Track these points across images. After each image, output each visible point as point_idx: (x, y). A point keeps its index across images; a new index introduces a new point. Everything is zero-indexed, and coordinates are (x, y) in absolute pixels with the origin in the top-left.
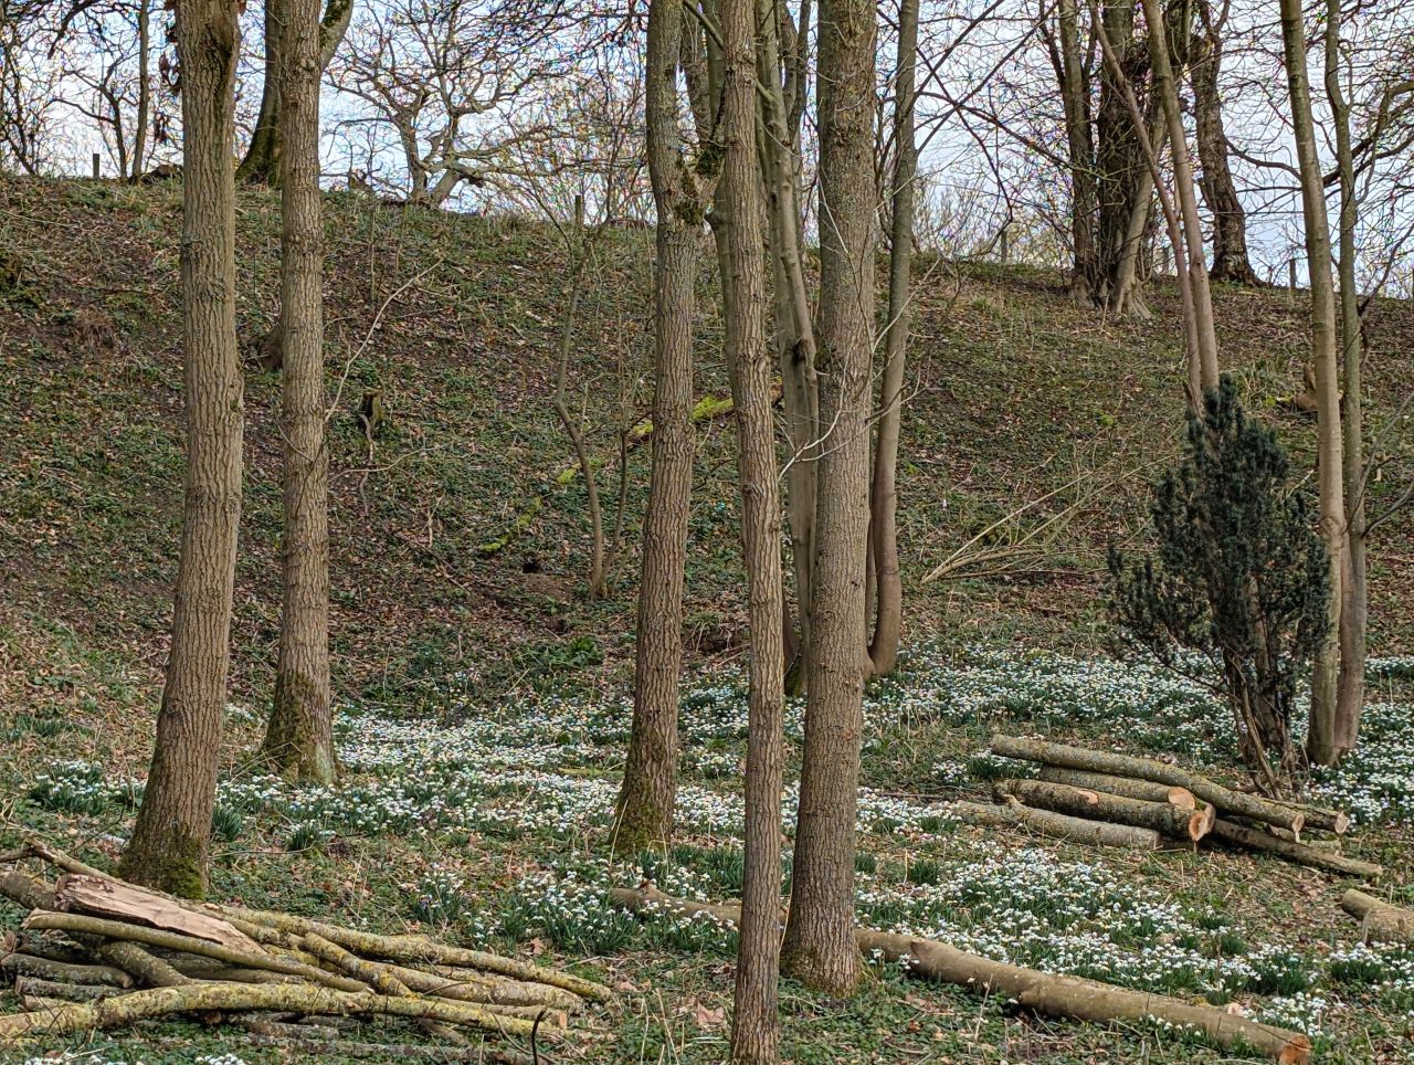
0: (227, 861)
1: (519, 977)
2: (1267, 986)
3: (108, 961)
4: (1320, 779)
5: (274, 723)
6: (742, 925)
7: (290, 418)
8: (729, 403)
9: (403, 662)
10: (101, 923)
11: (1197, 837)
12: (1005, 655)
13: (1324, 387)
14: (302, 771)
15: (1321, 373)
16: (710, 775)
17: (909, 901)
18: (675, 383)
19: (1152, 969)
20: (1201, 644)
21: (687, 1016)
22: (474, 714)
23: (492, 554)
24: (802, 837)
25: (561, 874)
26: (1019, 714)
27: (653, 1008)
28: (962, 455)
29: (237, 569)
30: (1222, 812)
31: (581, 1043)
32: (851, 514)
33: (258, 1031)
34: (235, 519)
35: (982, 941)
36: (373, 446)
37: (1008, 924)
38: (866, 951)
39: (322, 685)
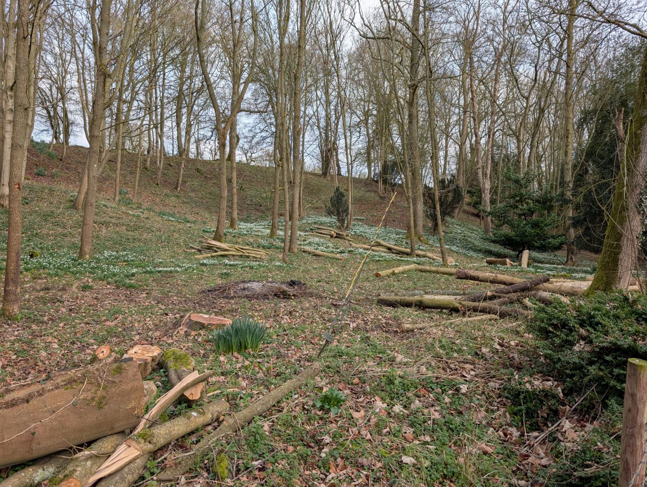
0: (226, 238)
1: (259, 251)
3: (212, 249)
4: (348, 230)
5: (231, 223)
6: (284, 246)
8: (283, 188)
9: (246, 216)
10: (211, 245)
11: (334, 236)
12: (314, 216)
13: (349, 187)
14: (234, 228)
16: (281, 229)
17: (303, 243)
18: (277, 185)
19: (329, 251)
20: (335, 215)
21: (278, 256)
22: (254, 222)
23: (256, 204)
25: (264, 240)
26: (315, 223)
27: (274, 255)
28: (309, 194)
29: (226, 205)
30: (337, 234)
31: (266, 259)
33: (229, 257)
34: (226, 199)
35: (311, 248)
36: (242, 192)
37: (314, 246)
38: (298, 249)
39: (236, 219)
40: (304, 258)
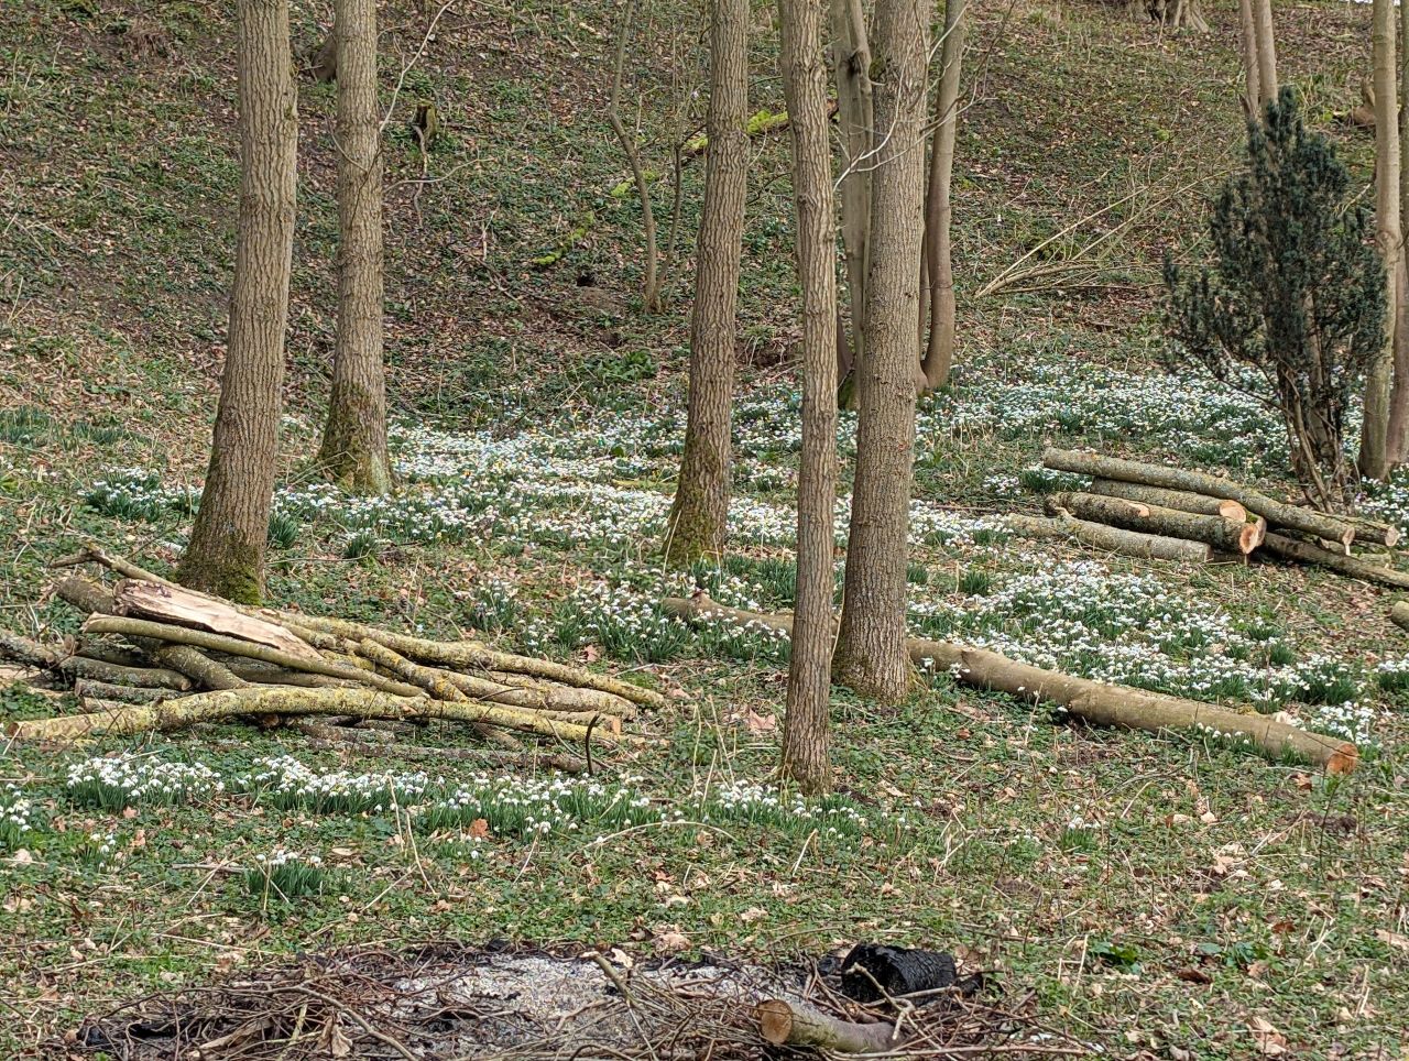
0: (284, 568)
1: (573, 683)
2: (1315, 696)
3: (166, 665)
4: (1371, 492)
5: (329, 433)
6: (794, 635)
7: (344, 128)
8: (784, 116)
9: (458, 374)
10: (159, 628)
11: (1247, 550)
12: (1057, 370)
13: (1382, 100)
14: (358, 480)
15: (1380, 89)
16: (763, 488)
17: (960, 611)
18: (730, 94)
19: (1201, 678)
20: (1255, 358)
21: (739, 723)
22: (528, 427)
23: (546, 267)
24: (855, 548)
25: (615, 584)
26: (1071, 428)
27: (705, 714)
28: (1017, 170)
29: (292, 281)
30: (1273, 525)
31: (634, 748)
32: (906, 228)
33: (315, 734)
34: (290, 228)
35: (1032, 651)
36: (427, 158)
37: (1059, 635)
38: (917, 659)
39: (377, 395)
40: (972, 741)
